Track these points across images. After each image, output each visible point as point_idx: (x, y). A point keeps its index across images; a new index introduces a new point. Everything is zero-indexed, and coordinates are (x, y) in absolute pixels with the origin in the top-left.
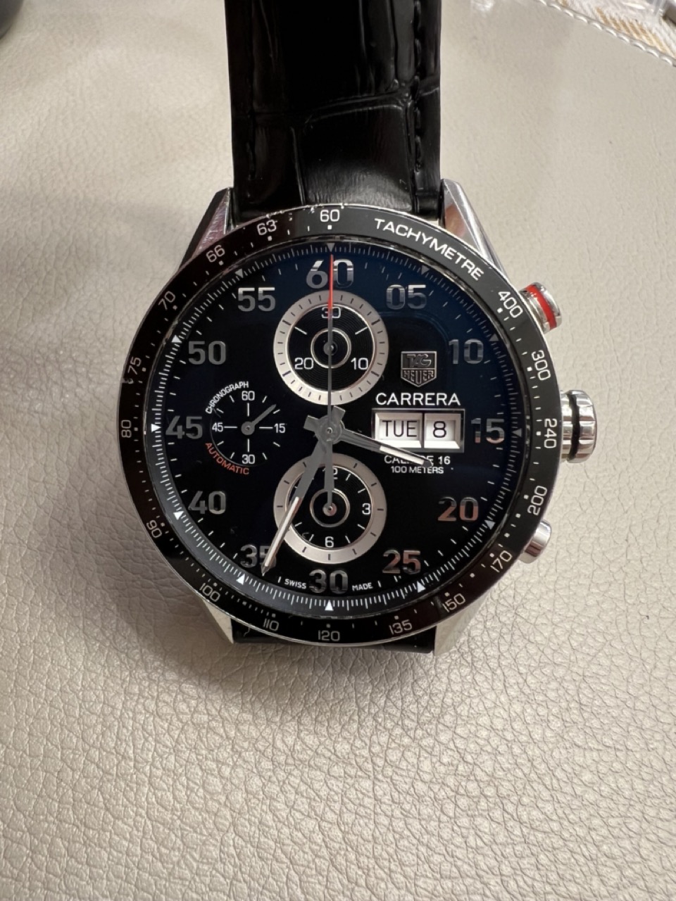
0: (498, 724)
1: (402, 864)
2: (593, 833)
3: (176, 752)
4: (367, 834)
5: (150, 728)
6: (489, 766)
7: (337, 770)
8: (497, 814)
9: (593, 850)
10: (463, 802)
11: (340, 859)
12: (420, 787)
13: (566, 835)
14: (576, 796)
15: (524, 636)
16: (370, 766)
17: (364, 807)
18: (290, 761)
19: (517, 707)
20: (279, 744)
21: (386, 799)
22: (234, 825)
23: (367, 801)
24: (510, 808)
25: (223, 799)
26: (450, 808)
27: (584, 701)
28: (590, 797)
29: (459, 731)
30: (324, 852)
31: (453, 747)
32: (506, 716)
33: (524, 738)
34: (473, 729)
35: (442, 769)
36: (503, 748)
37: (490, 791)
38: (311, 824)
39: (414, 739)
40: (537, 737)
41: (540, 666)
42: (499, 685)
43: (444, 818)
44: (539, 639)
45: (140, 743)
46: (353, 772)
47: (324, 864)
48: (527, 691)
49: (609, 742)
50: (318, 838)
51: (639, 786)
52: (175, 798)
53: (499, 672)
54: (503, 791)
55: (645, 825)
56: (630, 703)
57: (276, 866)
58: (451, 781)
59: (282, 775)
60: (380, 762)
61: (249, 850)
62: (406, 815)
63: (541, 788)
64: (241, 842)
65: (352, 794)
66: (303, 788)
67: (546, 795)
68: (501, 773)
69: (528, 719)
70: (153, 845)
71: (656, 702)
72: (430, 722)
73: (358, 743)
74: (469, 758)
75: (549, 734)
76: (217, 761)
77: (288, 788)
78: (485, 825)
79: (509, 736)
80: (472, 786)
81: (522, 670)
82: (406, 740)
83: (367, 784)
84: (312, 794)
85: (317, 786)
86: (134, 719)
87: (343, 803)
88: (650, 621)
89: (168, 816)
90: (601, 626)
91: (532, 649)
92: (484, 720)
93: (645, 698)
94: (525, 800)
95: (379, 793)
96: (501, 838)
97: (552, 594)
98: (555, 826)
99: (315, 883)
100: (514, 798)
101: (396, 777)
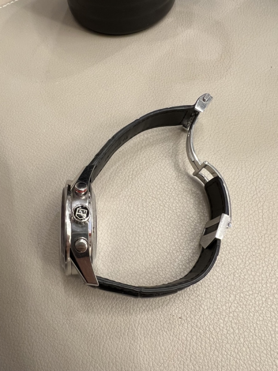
56: (235, 270)
59: (150, 244)
66: (153, 248)
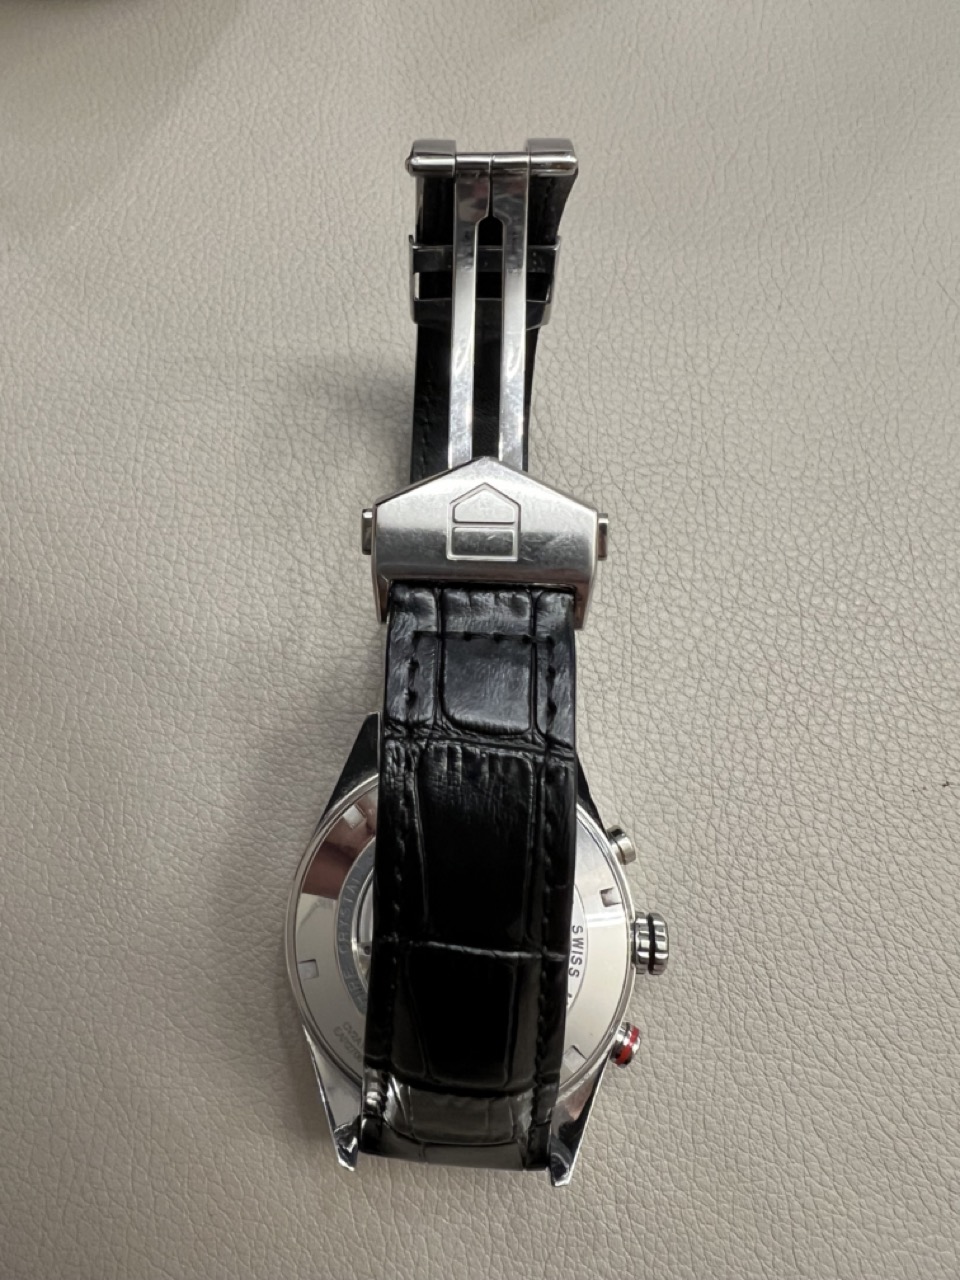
0: (902, 577)
1: (823, 670)
6: (893, 606)
12: (837, 622)
16: (797, 608)
17: (794, 635)
19: (919, 564)
21: (810, 630)
22: (696, 647)
23: (796, 631)
29: (870, 583)
30: (765, 663)
31: (864, 594)
32: (909, 571)
34: (881, 581)
36: (905, 594)
38: (754, 646)
43: (855, 641)
50: (760, 655)
61: (709, 662)
63: (935, 620)
65: (784, 626)
66: (746, 623)
81: (926, 536)
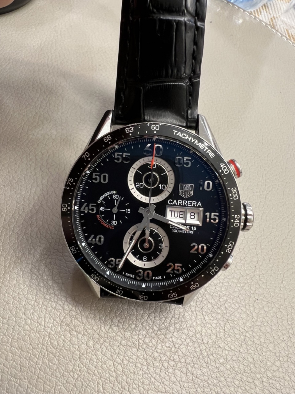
0: (191, 334)
1: (143, 384)
2: (220, 383)
3: (61, 325)
4: (132, 370)
5: (52, 314)
6: (184, 350)
7: (124, 342)
8: (184, 370)
9: (219, 390)
10: (171, 363)
11: (120, 379)
13: (210, 382)
14: (216, 367)
15: (207, 300)
16: (137, 343)
17: (132, 359)
18: (106, 336)
19: (199, 328)
20: (103, 328)
21: (141, 357)
22: (80, 358)
23: (134, 357)
24: (190, 368)
25: (77, 347)
26: (166, 364)
27: (226, 329)
28: (222, 368)
29: (174, 334)
30: (114, 375)
31: (171, 340)
32: (194, 331)
33: (199, 341)
34: (180, 334)
35: (166, 348)
36: (191, 344)
37: (183, 360)
38: (111, 363)
39: (156, 335)
40: (205, 341)
41: (212, 313)
42: (193, 318)
43: (163, 368)
44: (213, 301)
45: (47, 319)
46: (130, 344)
47: (113, 379)
48: (204, 322)
49: (233, 348)
50: (112, 369)
51: (242, 367)
52: (58, 344)
53: (195, 313)
54: (188, 361)
55: (241, 383)
57: (94, 377)
58: (168, 354)
59: (102, 341)
60: (141, 342)
61: (84, 369)
62: (148, 364)
63: (203, 362)
64: (82, 366)
65: (128, 353)
66: (109, 347)
67: (204, 365)
68: (188, 354)
69: (203, 334)
70: (47, 361)
71: (254, 334)
72: (164, 329)
73: (134, 333)
74: (177, 346)
75: (210, 341)
76: (77, 331)
77: (103, 347)
78: (178, 373)
79: (194, 339)
80: (176, 357)
81: (204, 313)
82: (153, 335)
83: (135, 350)
84: (113, 351)
85: (115, 347)
86: (46, 309)
87: (124, 356)
88: (259, 301)
89: (54, 351)
90: (238, 300)
91: (209, 306)
92: (186, 331)
93: (251, 333)
94: (196, 366)
95: (139, 354)
96: (184, 379)
97: (221, 284)
98: (206, 378)
99: (108, 386)
100: (192, 364)
101: (146, 349)
